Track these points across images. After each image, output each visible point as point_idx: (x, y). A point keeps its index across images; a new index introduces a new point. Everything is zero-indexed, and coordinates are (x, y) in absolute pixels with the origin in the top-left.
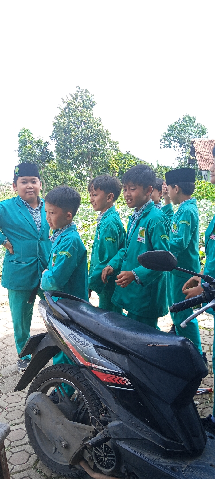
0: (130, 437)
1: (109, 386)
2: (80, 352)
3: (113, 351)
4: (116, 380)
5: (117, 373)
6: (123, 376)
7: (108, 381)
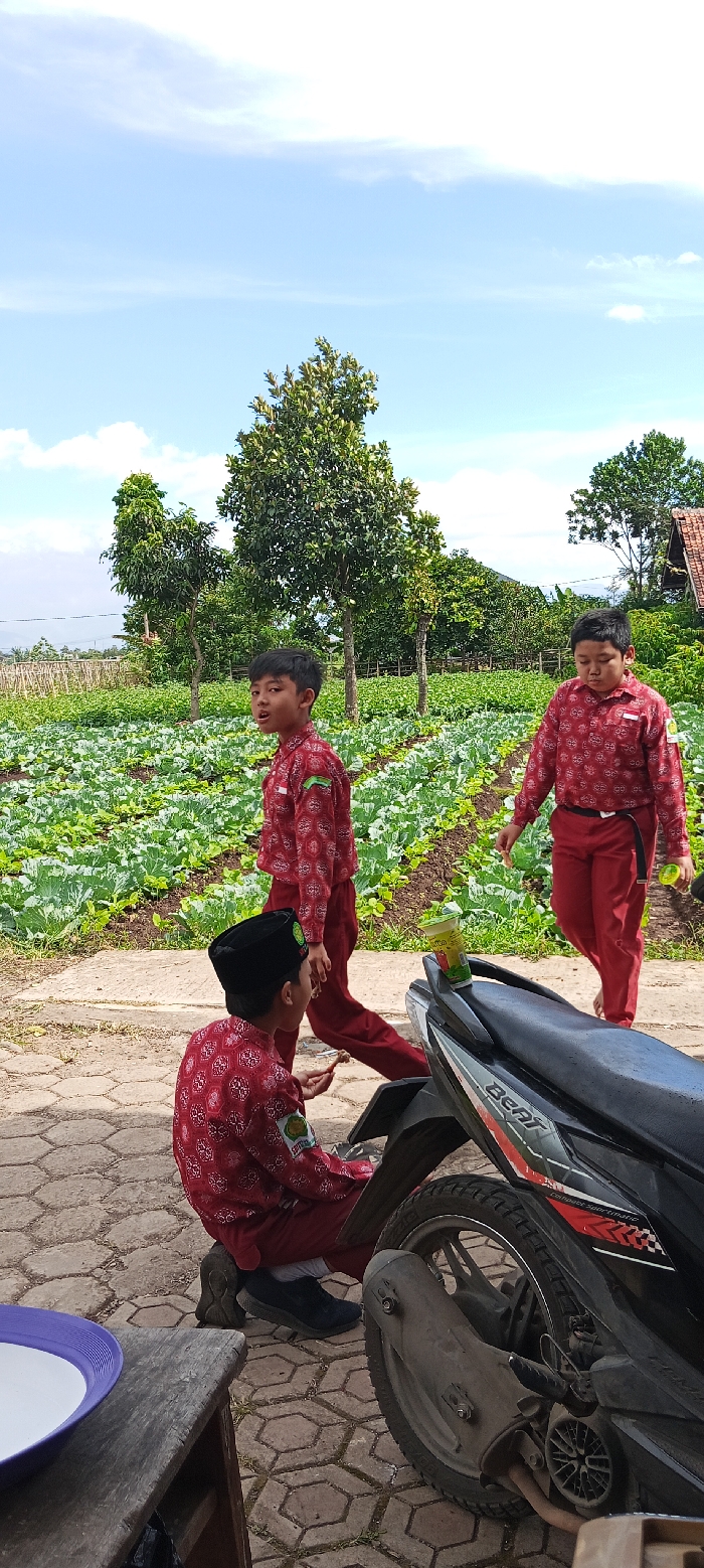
1: (596, 1249)
2: (517, 1142)
3: (615, 1148)
4: (617, 1234)
5: (622, 1213)
6: (642, 1225)
7: (594, 1234)
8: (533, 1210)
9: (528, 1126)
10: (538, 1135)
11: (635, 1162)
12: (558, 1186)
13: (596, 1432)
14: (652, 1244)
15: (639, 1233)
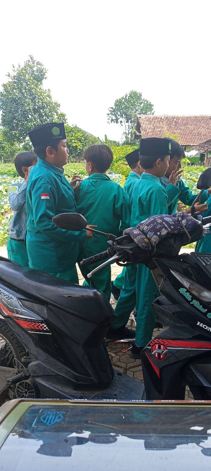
0: (46, 374)
1: (29, 332)
2: (5, 305)
3: (33, 302)
4: (35, 326)
5: (36, 320)
6: (42, 322)
7: (28, 327)
8: (10, 324)
9: (8, 299)
10: (11, 302)
11: (40, 306)
12: (18, 315)
13: (30, 384)
14: (45, 328)
15: (41, 325)
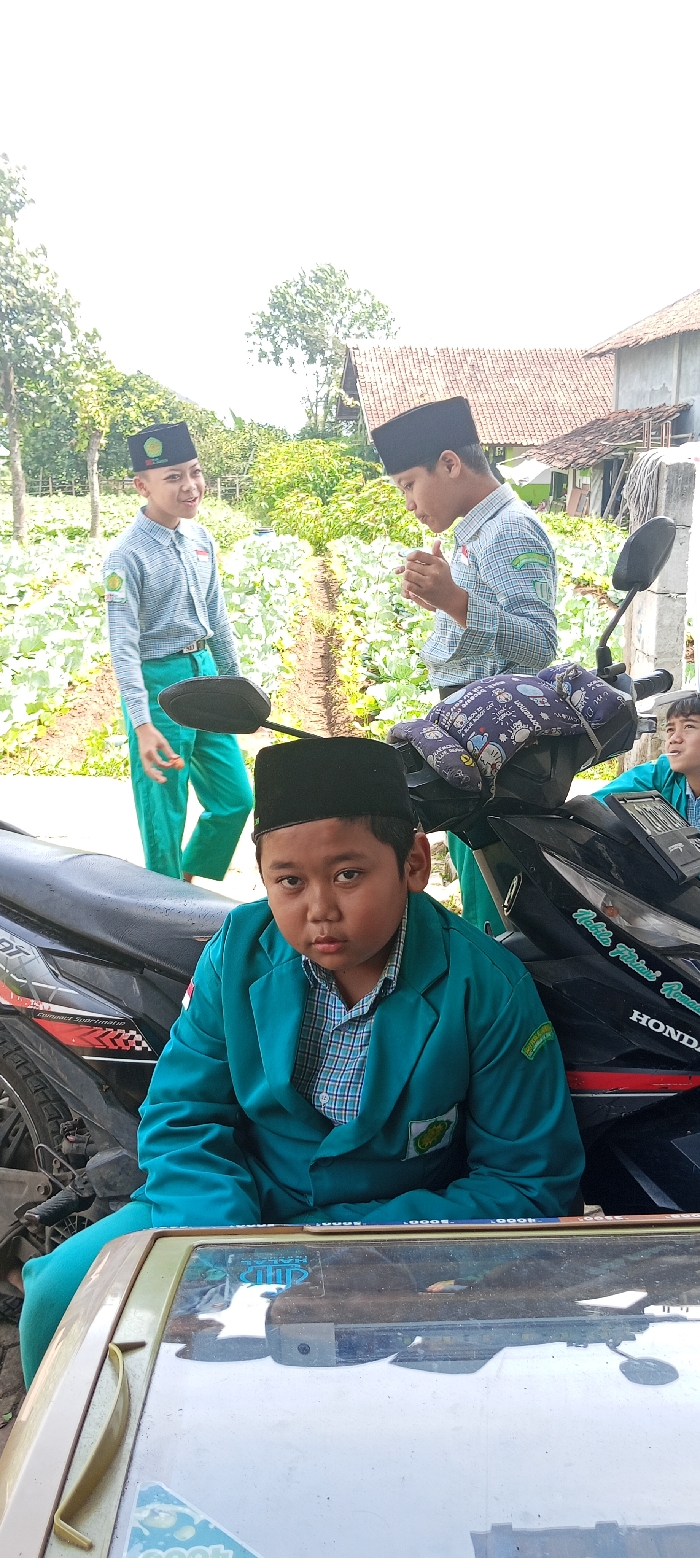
1: (85, 1058)
3: (96, 962)
4: (106, 1040)
5: (108, 1020)
6: (128, 1027)
7: (83, 1044)
8: (22, 1035)
9: (10, 954)
10: (21, 962)
11: (116, 973)
12: (45, 1006)
14: (139, 1043)
15: (126, 1036)
